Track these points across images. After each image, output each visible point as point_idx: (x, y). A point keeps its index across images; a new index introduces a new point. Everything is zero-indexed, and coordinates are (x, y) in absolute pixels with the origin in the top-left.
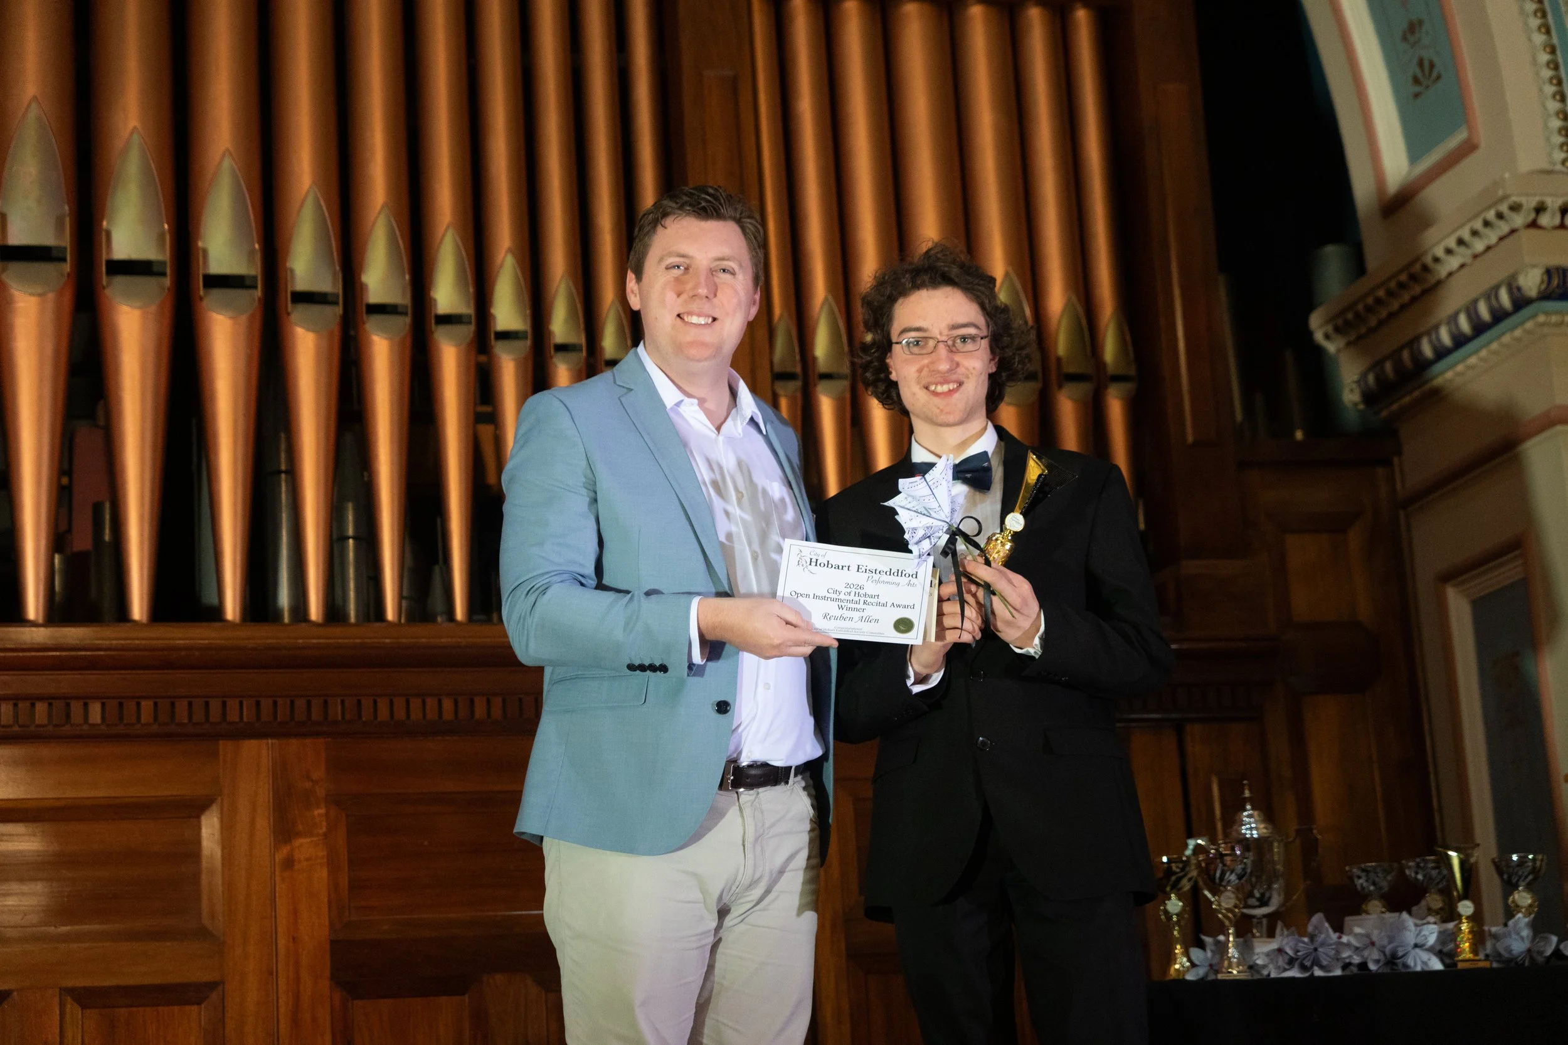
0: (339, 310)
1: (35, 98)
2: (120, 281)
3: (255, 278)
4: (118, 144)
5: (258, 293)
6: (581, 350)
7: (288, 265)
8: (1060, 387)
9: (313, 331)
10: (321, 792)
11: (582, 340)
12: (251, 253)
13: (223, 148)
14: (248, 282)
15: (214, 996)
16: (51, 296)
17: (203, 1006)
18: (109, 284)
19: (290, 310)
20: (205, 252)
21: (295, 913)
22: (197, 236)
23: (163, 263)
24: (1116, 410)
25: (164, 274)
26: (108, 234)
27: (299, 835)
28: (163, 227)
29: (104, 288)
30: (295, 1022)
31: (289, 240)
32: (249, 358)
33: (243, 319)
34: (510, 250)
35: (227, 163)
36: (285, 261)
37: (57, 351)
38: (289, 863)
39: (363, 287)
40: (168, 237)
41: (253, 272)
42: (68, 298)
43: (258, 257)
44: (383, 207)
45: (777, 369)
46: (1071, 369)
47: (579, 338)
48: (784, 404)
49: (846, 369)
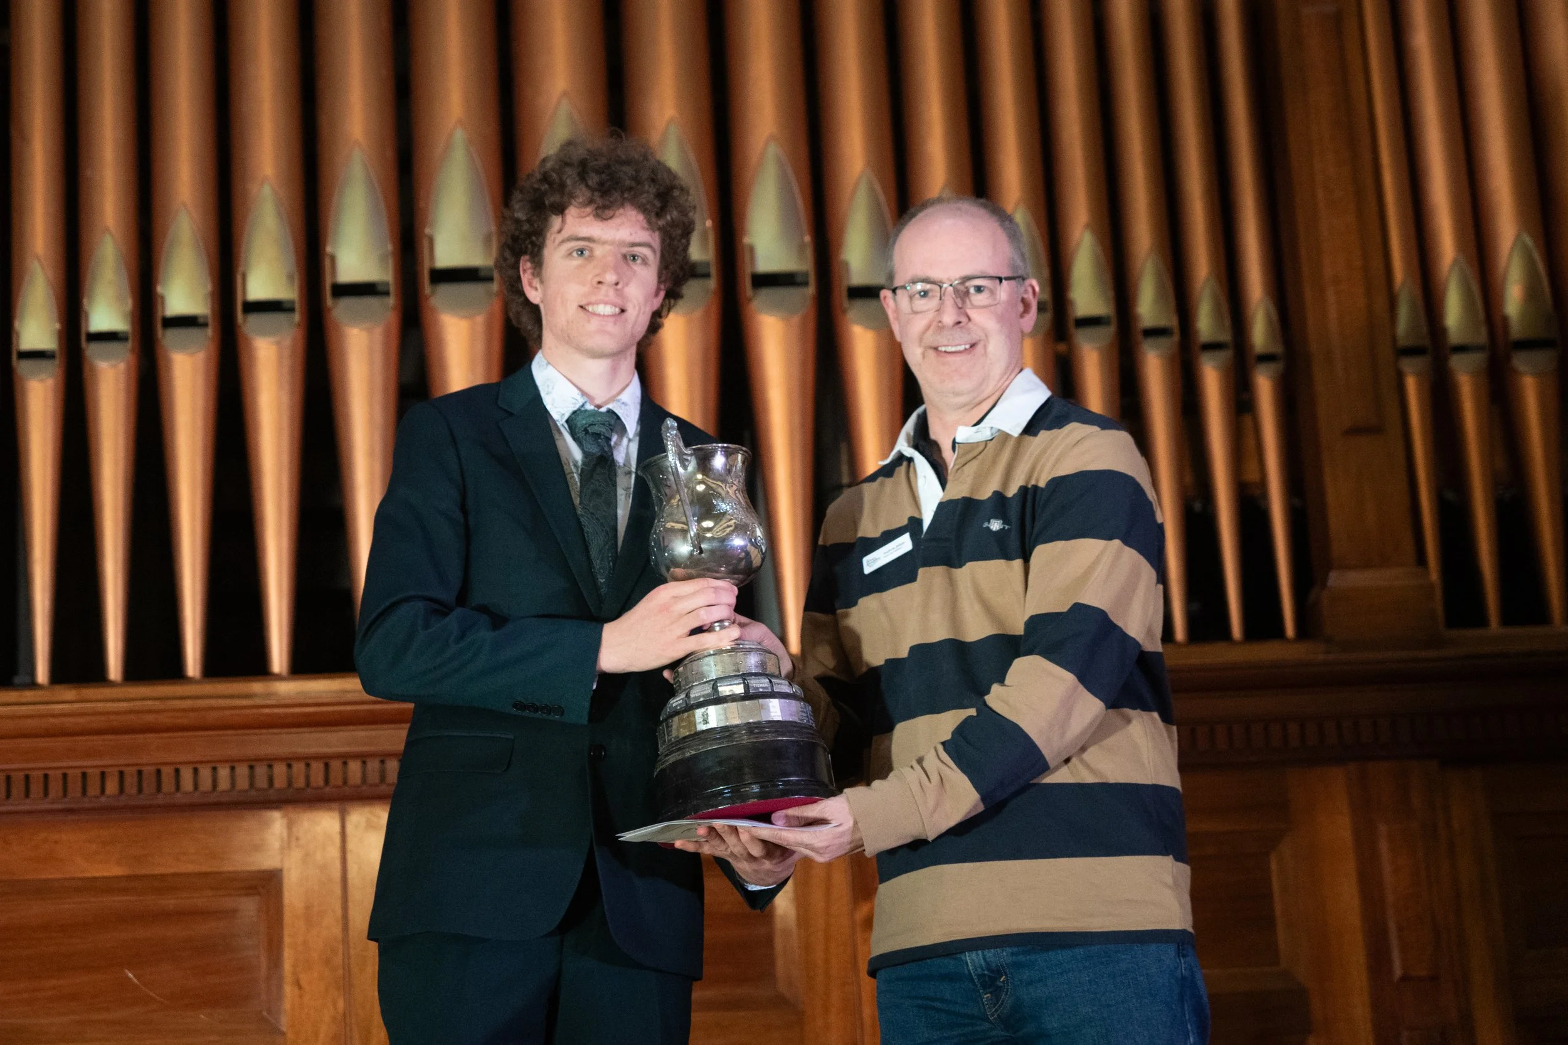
1: (565, 94)
3: (806, 274)
4: (655, 136)
5: (811, 290)
6: (1173, 334)
7: (842, 257)
9: (874, 330)
12: (801, 247)
13: (767, 134)
14: (799, 279)
19: (846, 307)
20: (752, 249)
22: (743, 232)
25: (708, 276)
31: (842, 231)
32: (803, 363)
33: (796, 319)
34: (1087, 226)
35: (772, 149)
36: (840, 254)
40: (712, 234)
41: (805, 269)
43: (809, 253)
45: (1401, 343)
47: (1171, 321)
48: (1411, 383)
49: (1483, 339)
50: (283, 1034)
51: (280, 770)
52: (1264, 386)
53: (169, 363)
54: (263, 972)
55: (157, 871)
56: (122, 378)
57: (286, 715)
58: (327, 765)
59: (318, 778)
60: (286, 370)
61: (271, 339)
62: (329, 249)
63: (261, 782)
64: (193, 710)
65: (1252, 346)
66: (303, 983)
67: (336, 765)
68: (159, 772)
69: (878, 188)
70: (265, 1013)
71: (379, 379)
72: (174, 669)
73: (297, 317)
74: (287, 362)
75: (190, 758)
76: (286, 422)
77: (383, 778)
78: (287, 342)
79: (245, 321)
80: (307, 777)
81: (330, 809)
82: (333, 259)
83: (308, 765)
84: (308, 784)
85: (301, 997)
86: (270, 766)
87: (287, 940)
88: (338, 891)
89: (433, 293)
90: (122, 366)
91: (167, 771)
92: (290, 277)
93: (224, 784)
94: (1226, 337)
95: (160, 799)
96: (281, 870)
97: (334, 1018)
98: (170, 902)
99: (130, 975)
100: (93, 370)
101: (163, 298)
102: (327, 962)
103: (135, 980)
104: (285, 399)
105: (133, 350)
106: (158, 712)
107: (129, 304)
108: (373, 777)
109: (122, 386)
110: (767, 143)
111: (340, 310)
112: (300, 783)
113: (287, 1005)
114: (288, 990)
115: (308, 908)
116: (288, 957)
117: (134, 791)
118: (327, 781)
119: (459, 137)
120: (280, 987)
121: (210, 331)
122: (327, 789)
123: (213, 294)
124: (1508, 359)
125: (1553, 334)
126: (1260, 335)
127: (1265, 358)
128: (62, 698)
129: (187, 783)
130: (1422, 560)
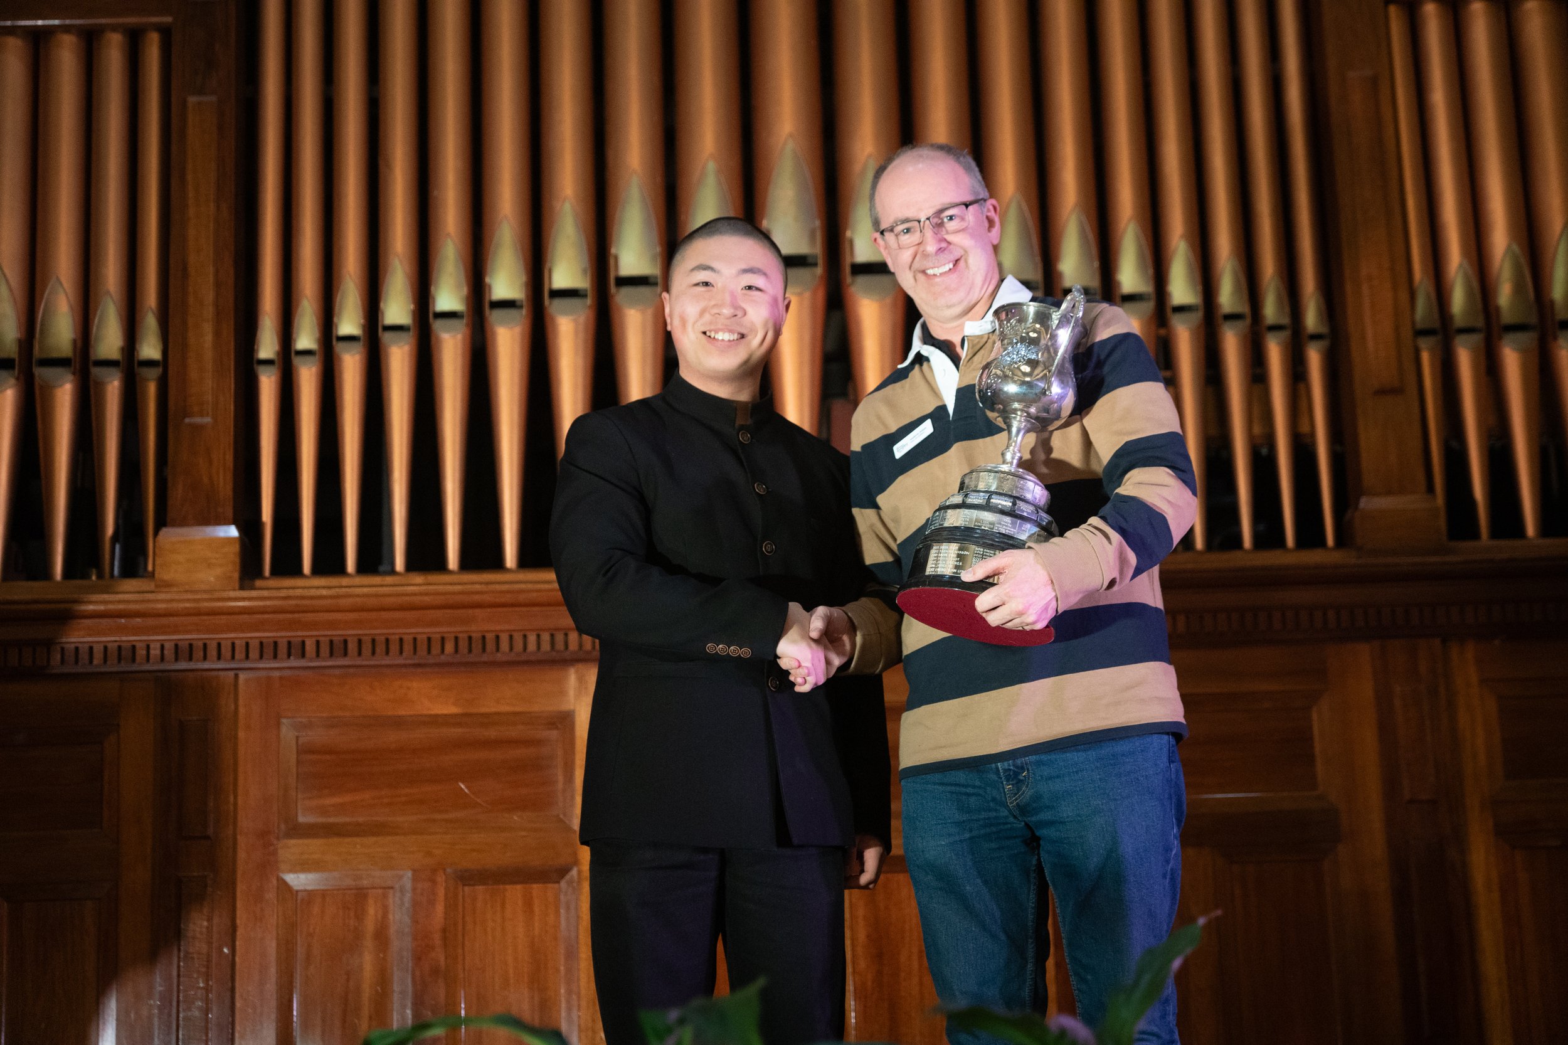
1: (791, 135)
2: (862, 280)
4: (857, 167)
6: (1246, 318)
11: (1247, 309)
16: (807, 295)
18: (853, 282)
26: (851, 242)
29: (849, 286)
34: (1182, 237)
37: (813, 338)
39: (1060, 275)
42: (821, 295)
44: (1074, 207)
45: (1419, 325)
47: (1244, 308)
48: (1425, 357)
49: (1480, 323)
52: (1314, 358)
53: (494, 334)
54: (560, 785)
55: (483, 710)
56: (460, 345)
60: (581, 341)
61: (571, 317)
62: (613, 251)
63: (560, 645)
64: (508, 592)
65: (1304, 328)
68: (484, 638)
69: (1025, 208)
70: (561, 816)
71: (650, 349)
72: (496, 562)
73: (589, 301)
74: (581, 335)
75: (507, 627)
76: (580, 380)
78: (582, 320)
79: (550, 304)
82: (616, 258)
86: (566, 635)
90: (459, 337)
91: (490, 637)
92: (584, 271)
93: (532, 646)
94: (1286, 320)
95: (485, 658)
96: (574, 711)
98: (492, 733)
99: (463, 786)
100: (438, 340)
101: (490, 287)
103: (466, 790)
104: (580, 362)
105: (467, 325)
106: (482, 593)
107: (465, 291)
109: (459, 351)
111: (621, 297)
117: (466, 651)
119: (711, 166)
121: (524, 311)
123: (527, 284)
124: (1500, 338)
125: (1533, 320)
126: (1312, 319)
127: (1315, 337)
128: (413, 582)
129: (505, 645)
130: (1430, 489)
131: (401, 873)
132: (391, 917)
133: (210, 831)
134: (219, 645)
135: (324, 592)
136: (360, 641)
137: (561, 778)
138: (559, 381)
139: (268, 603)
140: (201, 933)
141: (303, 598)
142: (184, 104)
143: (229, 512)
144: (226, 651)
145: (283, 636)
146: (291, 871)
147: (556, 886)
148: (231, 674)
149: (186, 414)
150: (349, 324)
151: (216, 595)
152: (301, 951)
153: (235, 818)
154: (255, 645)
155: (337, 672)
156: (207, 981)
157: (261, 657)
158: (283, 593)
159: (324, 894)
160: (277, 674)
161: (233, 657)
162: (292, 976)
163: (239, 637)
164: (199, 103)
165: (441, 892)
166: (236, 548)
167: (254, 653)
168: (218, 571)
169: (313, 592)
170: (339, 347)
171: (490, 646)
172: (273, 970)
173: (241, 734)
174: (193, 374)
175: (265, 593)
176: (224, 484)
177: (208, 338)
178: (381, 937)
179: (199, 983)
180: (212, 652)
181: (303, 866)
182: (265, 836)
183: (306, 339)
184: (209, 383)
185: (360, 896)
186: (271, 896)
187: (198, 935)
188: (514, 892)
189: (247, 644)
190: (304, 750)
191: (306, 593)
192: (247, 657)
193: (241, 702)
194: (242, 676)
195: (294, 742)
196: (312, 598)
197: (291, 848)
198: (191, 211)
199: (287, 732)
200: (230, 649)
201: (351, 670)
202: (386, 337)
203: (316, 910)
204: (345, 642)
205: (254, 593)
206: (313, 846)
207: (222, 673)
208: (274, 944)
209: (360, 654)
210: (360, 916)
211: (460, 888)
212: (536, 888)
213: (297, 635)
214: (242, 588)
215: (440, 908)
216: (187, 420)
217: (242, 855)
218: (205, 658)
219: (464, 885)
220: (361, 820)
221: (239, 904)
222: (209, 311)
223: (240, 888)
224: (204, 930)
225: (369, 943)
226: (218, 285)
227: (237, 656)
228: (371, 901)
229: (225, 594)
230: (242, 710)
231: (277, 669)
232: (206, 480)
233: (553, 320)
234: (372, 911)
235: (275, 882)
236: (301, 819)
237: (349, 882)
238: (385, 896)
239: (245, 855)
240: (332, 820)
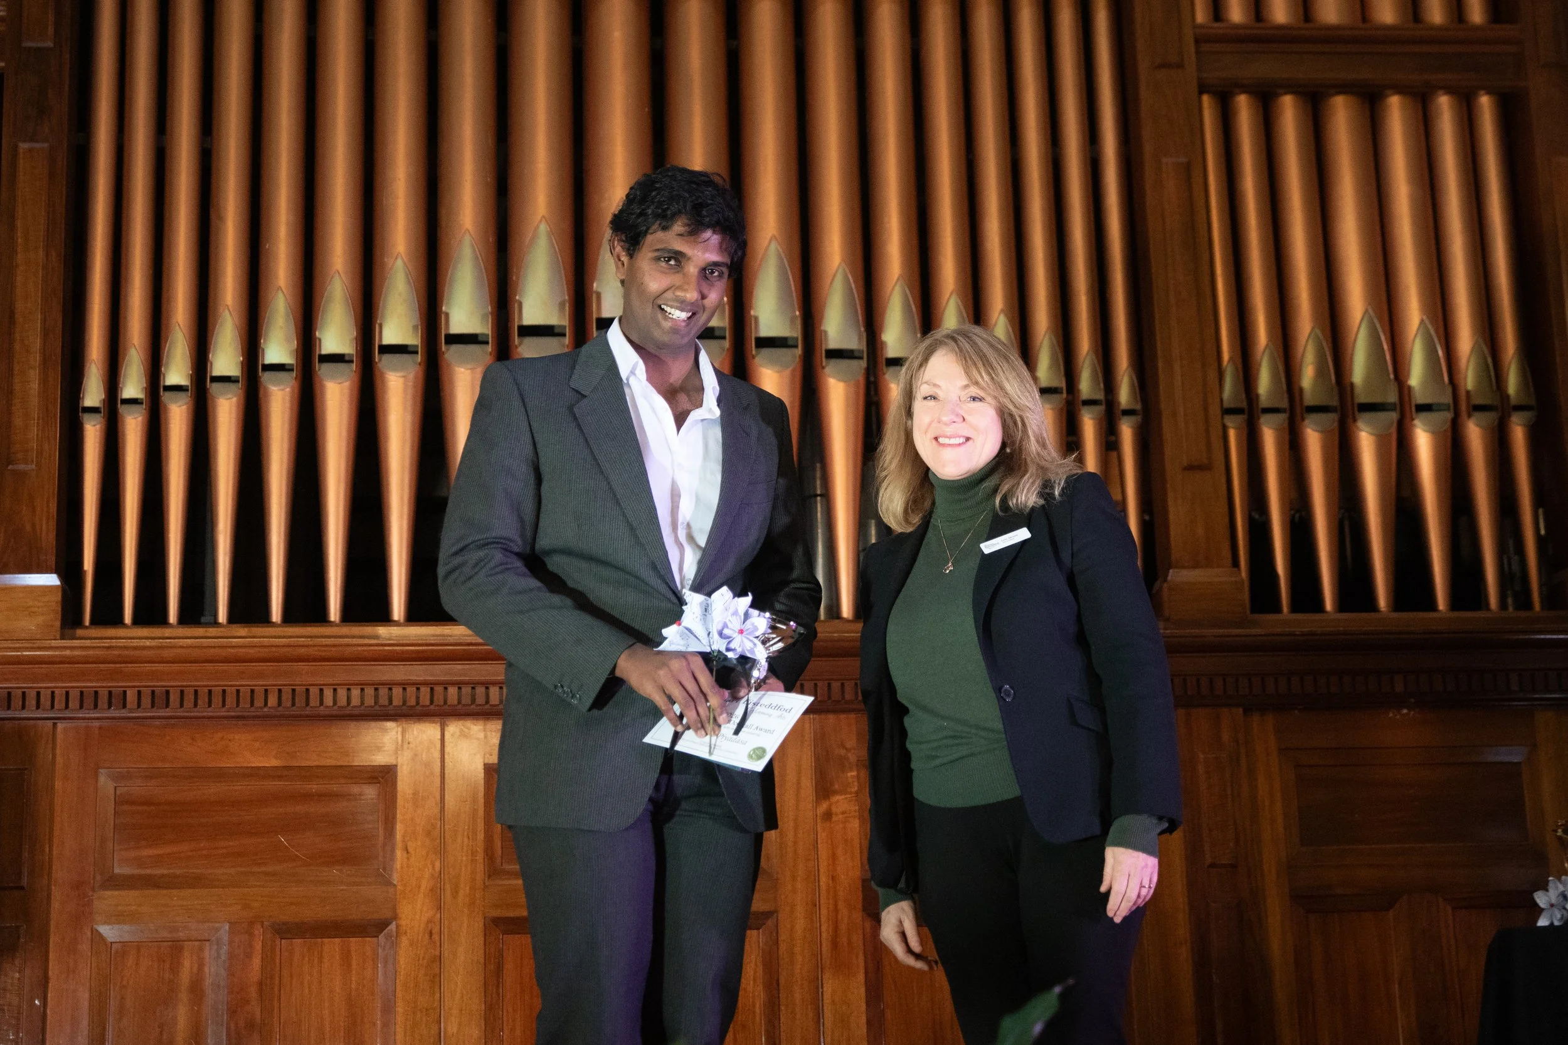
0: (863, 364)
3: (797, 339)
5: (799, 351)
6: (1062, 393)
7: (822, 328)
8: (1469, 416)
9: (845, 382)
10: (852, 758)
11: (1062, 384)
12: (793, 319)
13: (770, 235)
14: (790, 343)
15: (770, 923)
17: (761, 931)
19: (824, 364)
20: (756, 319)
21: (834, 857)
22: (751, 307)
23: (723, 329)
24: (1518, 434)
25: (724, 338)
27: (835, 793)
28: (723, 299)
30: (835, 944)
31: (823, 309)
33: (787, 372)
34: (1002, 311)
35: (773, 247)
36: (820, 325)
38: (828, 816)
39: (883, 344)
40: (727, 307)
41: (795, 335)
43: (799, 322)
44: (898, 279)
45: (1226, 405)
46: (1478, 401)
47: (1061, 382)
48: (1232, 434)
49: (1285, 404)
50: (395, 885)
51: (397, 691)
52: (1127, 433)
53: (323, 387)
54: (381, 840)
55: (304, 763)
56: (288, 398)
57: (403, 652)
58: (432, 689)
59: (425, 699)
60: (409, 397)
61: (400, 373)
62: (444, 308)
63: (383, 700)
64: (334, 646)
65: (1119, 403)
66: (410, 850)
67: (439, 689)
68: (307, 690)
69: (850, 277)
70: (382, 870)
72: (319, 615)
73: (419, 358)
74: (410, 391)
75: (331, 681)
76: (408, 435)
77: (473, 701)
78: (411, 376)
79: (380, 360)
80: (418, 698)
81: (434, 722)
82: (447, 315)
83: (418, 689)
84: (418, 703)
85: (408, 859)
86: (390, 689)
87: (399, 816)
88: (438, 781)
89: (520, 344)
90: (288, 390)
91: (314, 691)
92: (415, 328)
93: (355, 701)
94: (1100, 396)
95: (308, 711)
96: (396, 766)
97: (432, 875)
98: (314, 787)
99: (282, 839)
100: (267, 394)
101: (320, 340)
102: (428, 834)
103: (286, 844)
104: (409, 418)
105: (296, 378)
106: (307, 646)
107: (294, 343)
108: (466, 700)
109: (288, 405)
110: (770, 242)
111: (451, 354)
112: (412, 702)
113: (398, 865)
114: (399, 854)
115: (415, 794)
116: (399, 828)
117: (289, 704)
118: (432, 702)
119: (543, 228)
120: (393, 851)
121: (354, 366)
122: (432, 707)
123: (357, 338)
124: (1303, 419)
125: (1335, 402)
126: (1124, 395)
127: (1127, 413)
128: (238, 634)
129: (328, 700)
130: (1236, 563)
131: (217, 925)
132: (206, 969)
133: (25, 882)
134: (38, 694)
135: (148, 643)
136: (182, 692)
137: (381, 832)
138: (387, 438)
139: (91, 652)
140: (12, 984)
141: (126, 648)
142: (15, 148)
143: (52, 560)
144: (45, 700)
145: (102, 686)
146: (105, 923)
147: (375, 939)
148: (50, 723)
149: (9, 462)
150: (177, 373)
151: (38, 644)
152: (113, 1005)
153: (50, 867)
154: (74, 695)
155: (157, 722)
156: (17, 1033)
157: (81, 707)
158: (106, 643)
159: (138, 946)
160: (96, 724)
161: (53, 706)
162: (104, 1028)
163: (60, 687)
164: (30, 150)
165: (258, 946)
166: (58, 597)
167: (74, 703)
168: (40, 620)
169: (136, 643)
170: (166, 397)
171: (314, 701)
172: (85, 1023)
173: (58, 784)
174: (18, 422)
175: (88, 643)
176: (47, 532)
177: (35, 386)
178: (197, 989)
179: (9, 1036)
180: (31, 701)
181: (118, 918)
182: (80, 888)
183: (133, 387)
184: (34, 432)
185: (176, 947)
186: (84, 947)
187: (9, 987)
188: (332, 946)
189: (67, 693)
190: (120, 801)
191: (129, 643)
192: (67, 707)
193: (58, 752)
194: (60, 726)
195: (112, 792)
196: (135, 648)
197: (106, 900)
198: (20, 258)
199: (105, 782)
200: (49, 697)
201: (173, 721)
202: (214, 388)
203: (130, 961)
204: (168, 692)
205: (76, 643)
206: (129, 898)
207: (40, 722)
208: (87, 995)
209: (182, 705)
210: (175, 969)
211: (278, 942)
212: (354, 941)
213: (117, 685)
214: (62, 638)
215: (256, 962)
216: (10, 467)
217: (56, 905)
218: (23, 707)
219: (281, 939)
220: (178, 872)
221: (52, 956)
222: (36, 359)
223: (53, 939)
224: (16, 982)
225: (184, 996)
226: (46, 333)
227: (56, 706)
228: (186, 954)
229: (47, 643)
230: (59, 760)
231: (98, 719)
232: (28, 528)
233: (382, 375)
234: (187, 965)
235: (89, 934)
236: (117, 871)
237: (165, 934)
238: (201, 949)
239: (59, 905)
240: (148, 871)
